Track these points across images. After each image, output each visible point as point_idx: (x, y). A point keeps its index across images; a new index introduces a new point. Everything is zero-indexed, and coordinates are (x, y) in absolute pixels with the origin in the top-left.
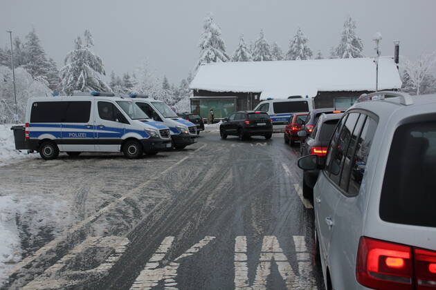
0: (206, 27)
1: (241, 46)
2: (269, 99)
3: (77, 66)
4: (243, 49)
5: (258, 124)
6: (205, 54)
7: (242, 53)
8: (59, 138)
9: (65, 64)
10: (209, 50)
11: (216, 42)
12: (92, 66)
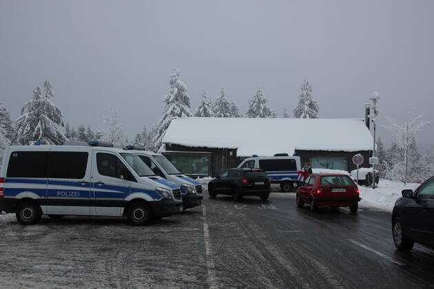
0: (172, 83)
1: (204, 103)
2: (254, 156)
3: (34, 117)
4: (206, 106)
5: (256, 183)
6: (171, 109)
7: (205, 110)
8: (43, 197)
9: (22, 114)
10: (174, 105)
11: (182, 98)
12: (50, 117)
